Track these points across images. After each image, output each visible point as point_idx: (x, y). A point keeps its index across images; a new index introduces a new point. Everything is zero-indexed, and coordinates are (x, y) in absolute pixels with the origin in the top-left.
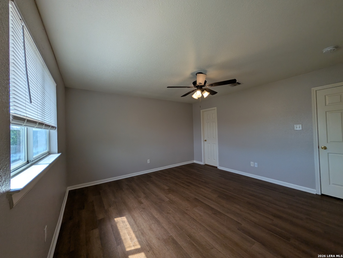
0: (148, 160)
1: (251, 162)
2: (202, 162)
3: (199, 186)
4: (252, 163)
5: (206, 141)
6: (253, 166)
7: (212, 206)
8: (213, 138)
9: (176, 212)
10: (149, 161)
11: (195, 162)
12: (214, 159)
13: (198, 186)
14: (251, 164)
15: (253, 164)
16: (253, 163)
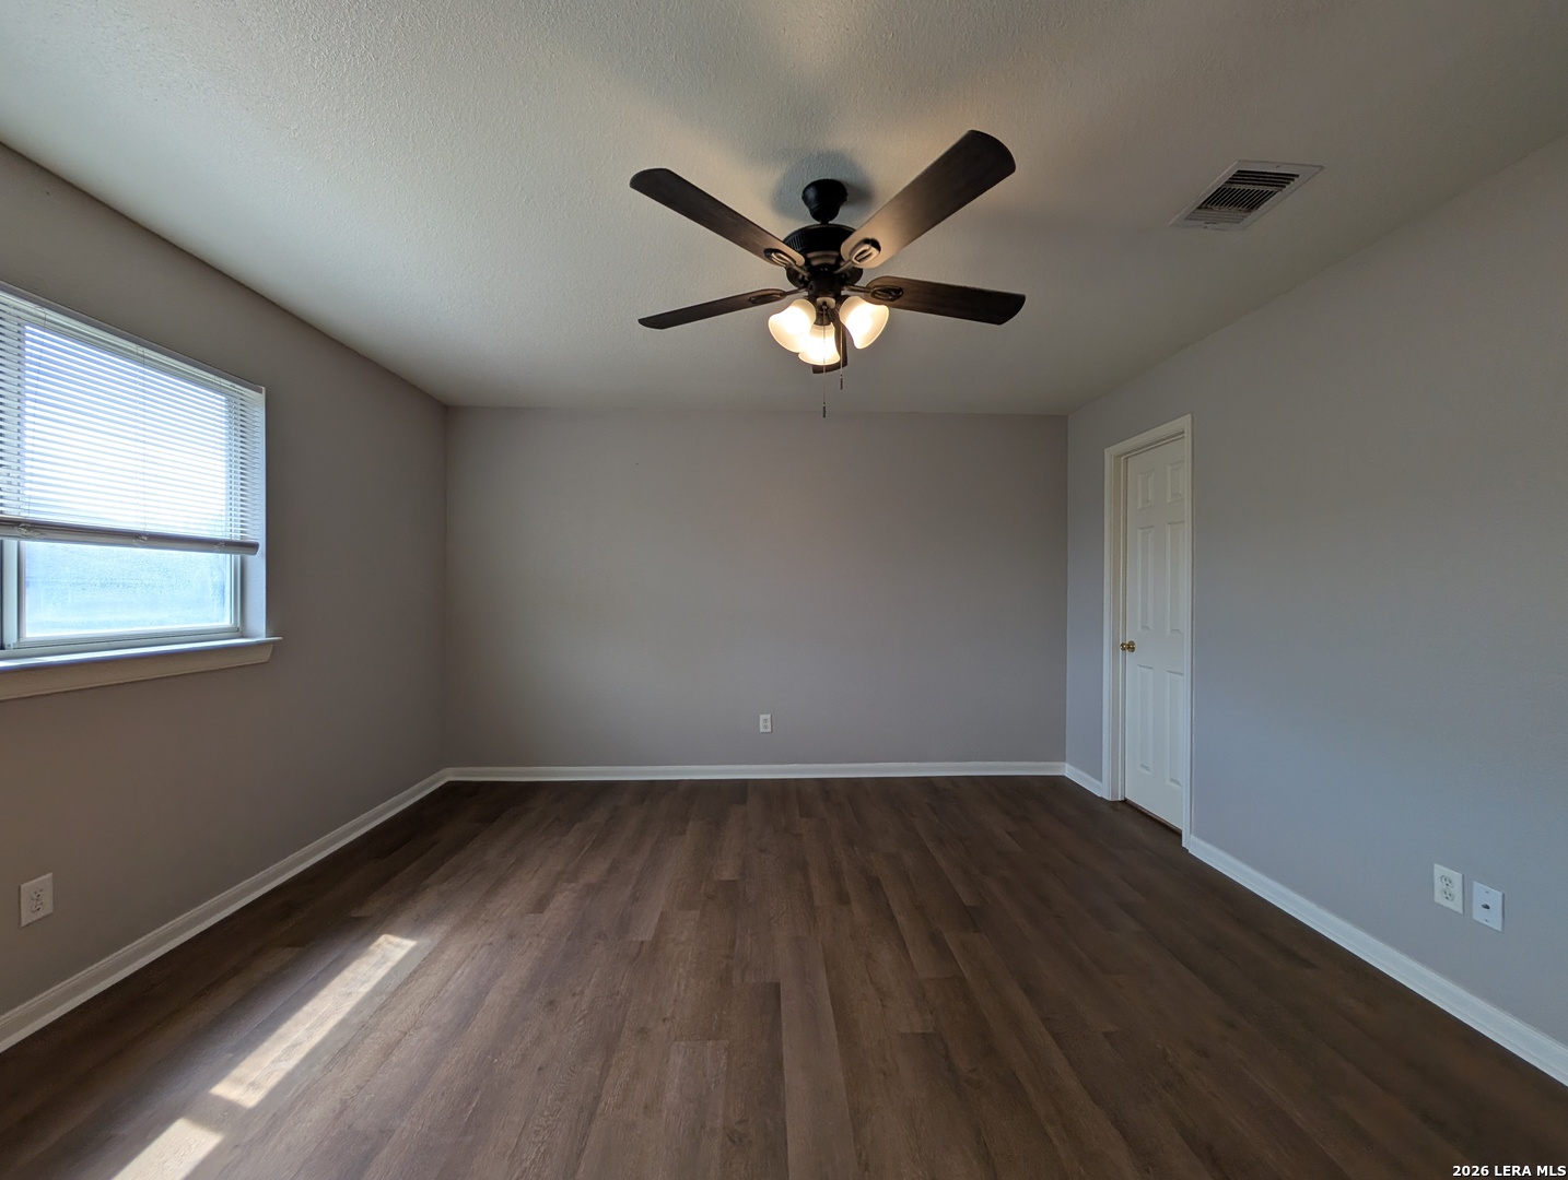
0: (762, 717)
1: (1439, 870)
2: (1100, 780)
3: (901, 919)
4: (1448, 881)
5: (1130, 647)
6: (1456, 905)
7: (796, 1081)
8: (1172, 630)
9: (584, 1017)
10: (765, 721)
11: (1069, 771)
12: (1172, 780)
13: (892, 919)
14: (1439, 885)
15: (1457, 889)
16: (1456, 877)
